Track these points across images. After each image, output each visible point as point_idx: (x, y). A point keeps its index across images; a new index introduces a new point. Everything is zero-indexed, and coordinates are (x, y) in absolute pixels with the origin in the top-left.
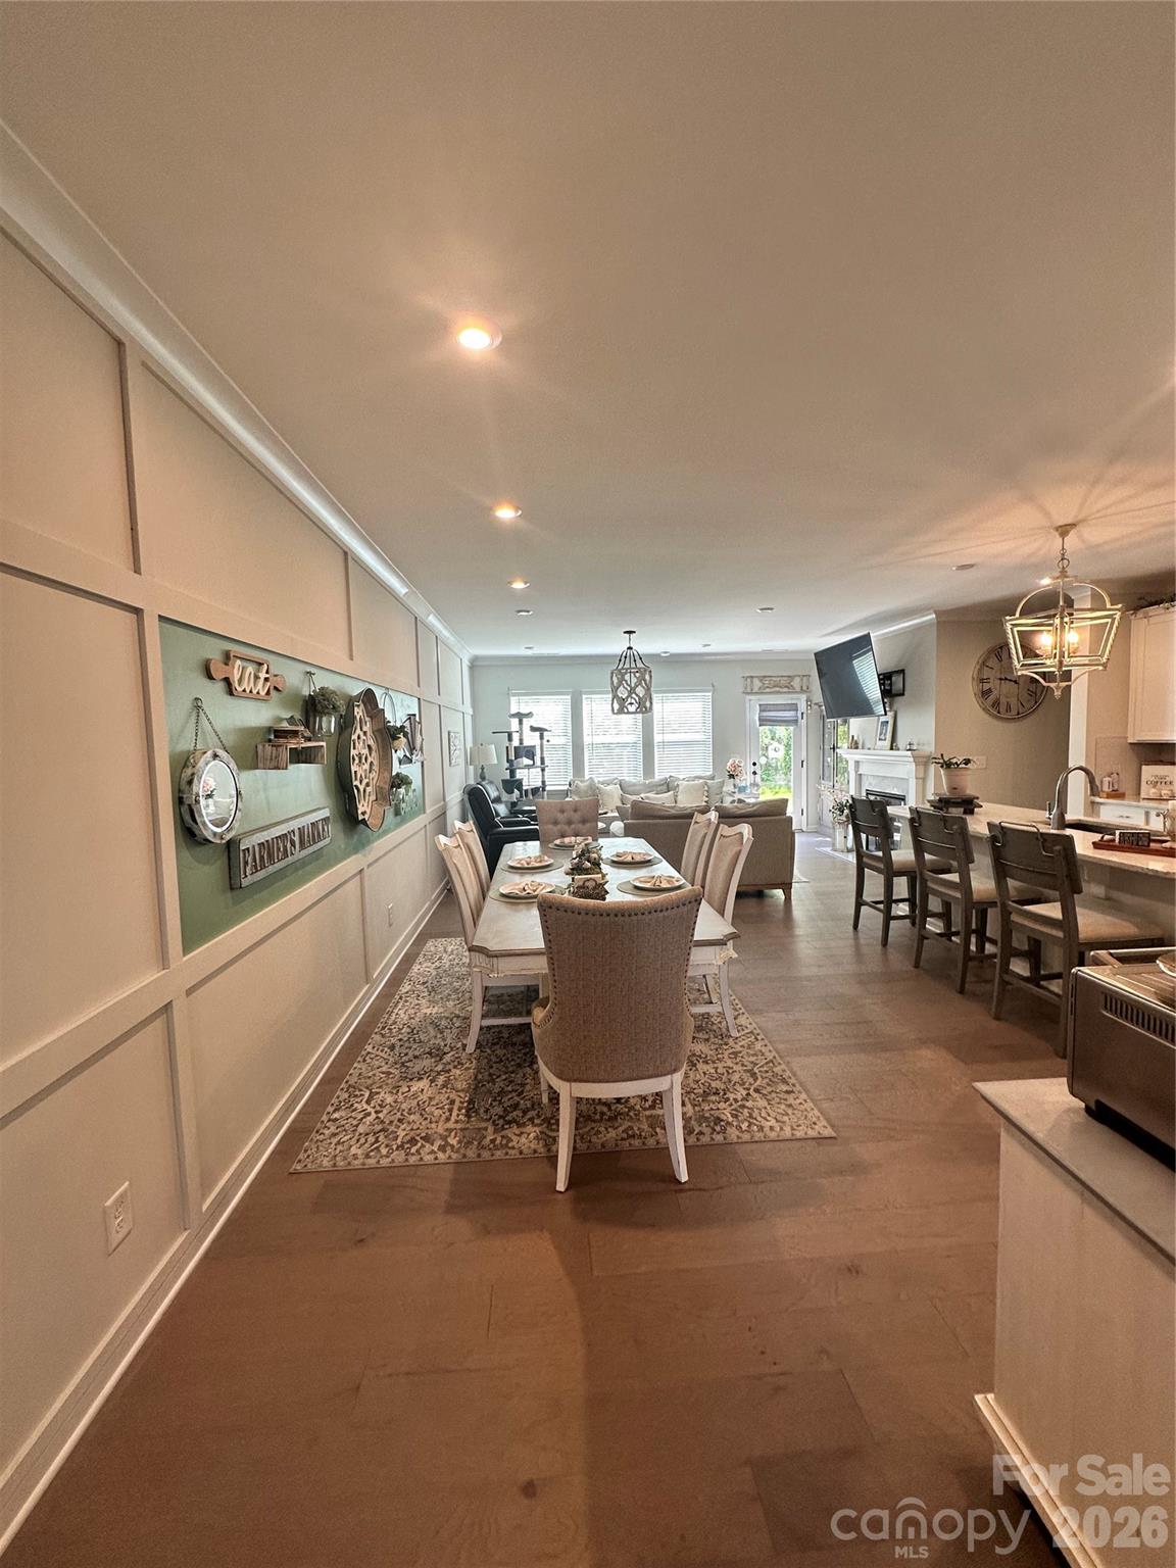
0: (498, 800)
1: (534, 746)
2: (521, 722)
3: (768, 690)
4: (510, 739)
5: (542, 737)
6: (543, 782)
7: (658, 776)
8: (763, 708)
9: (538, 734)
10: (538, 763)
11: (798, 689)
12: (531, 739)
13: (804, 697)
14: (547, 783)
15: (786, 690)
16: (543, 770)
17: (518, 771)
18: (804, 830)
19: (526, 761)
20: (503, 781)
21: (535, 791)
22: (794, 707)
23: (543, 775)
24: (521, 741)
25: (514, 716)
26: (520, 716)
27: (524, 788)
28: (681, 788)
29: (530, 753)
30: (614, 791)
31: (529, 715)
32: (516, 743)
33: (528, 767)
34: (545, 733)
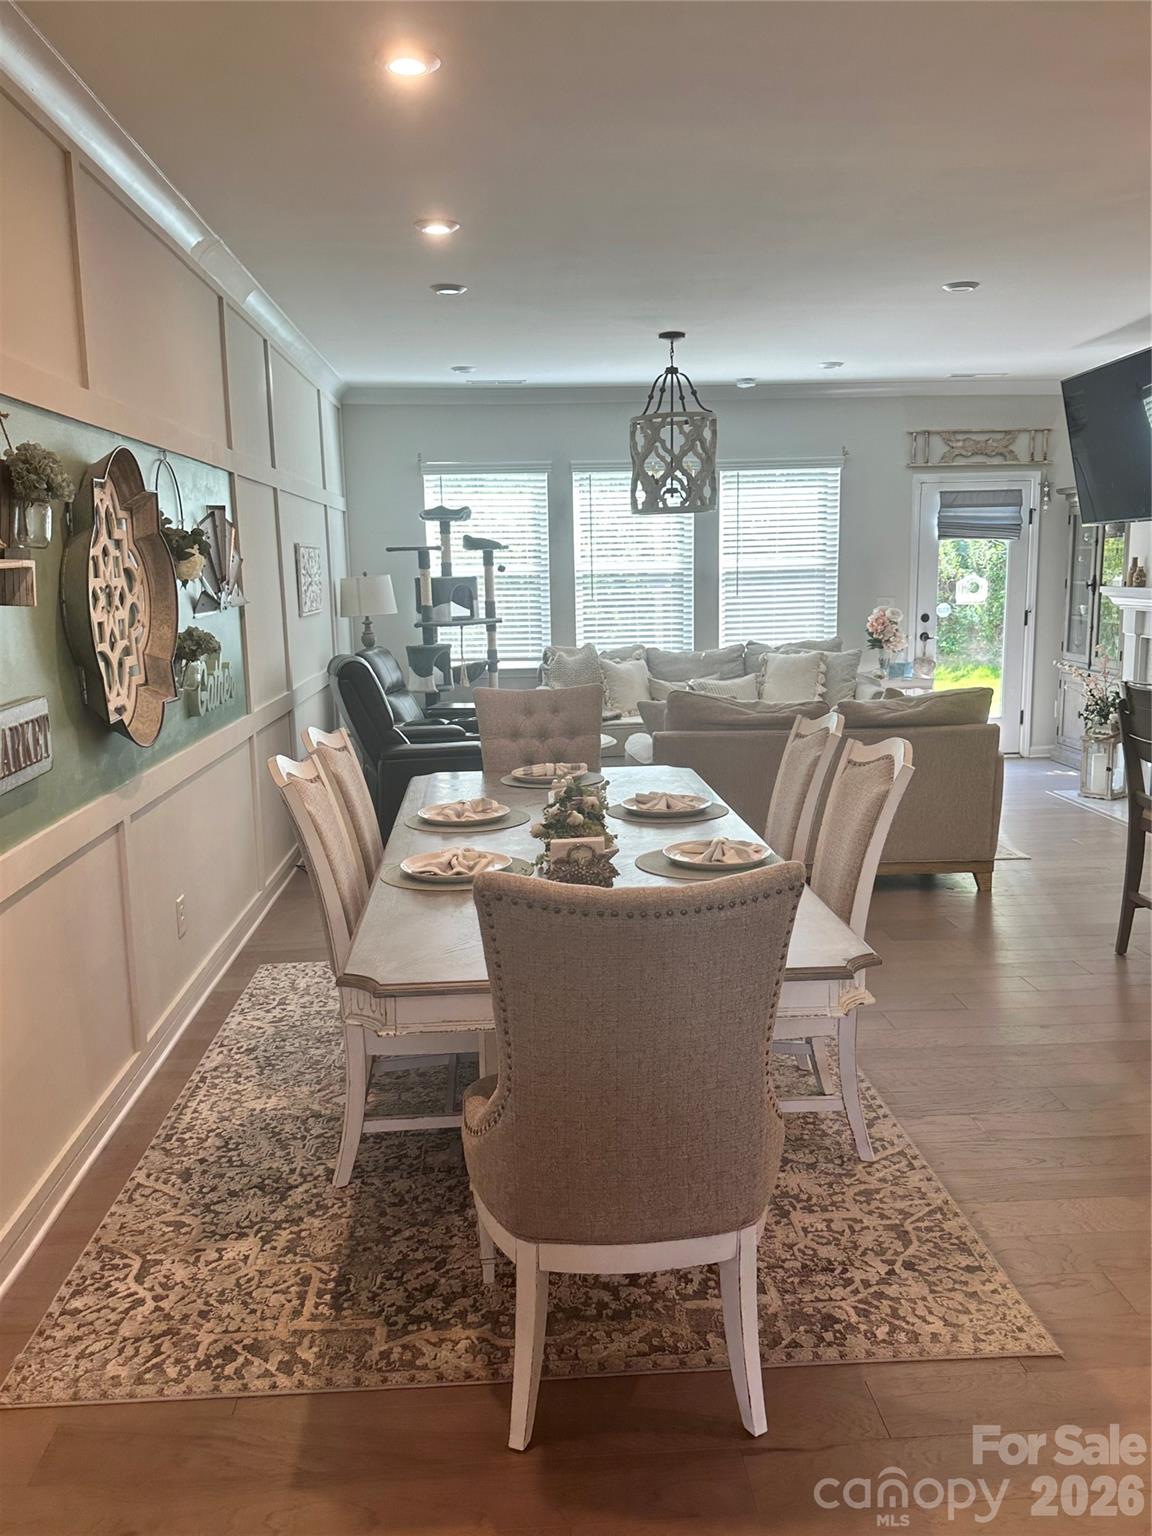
0: (399, 689)
1: (474, 579)
2: (445, 530)
3: (961, 462)
4: (424, 563)
5: (488, 561)
6: (492, 653)
7: (724, 643)
8: (949, 500)
9: (480, 553)
10: (482, 614)
11: (1024, 458)
12: (467, 565)
13: (1036, 477)
14: (499, 655)
15: (996, 461)
16: (491, 628)
17: (440, 630)
18: (1025, 754)
19: (457, 610)
20: (408, 648)
21: (475, 671)
22: (1014, 498)
23: (491, 640)
24: (446, 567)
25: (431, 515)
26: (445, 517)
27: (453, 664)
28: (771, 668)
29: (463, 592)
30: (634, 668)
31: (462, 514)
32: (435, 571)
33: (460, 622)
34: (496, 553)
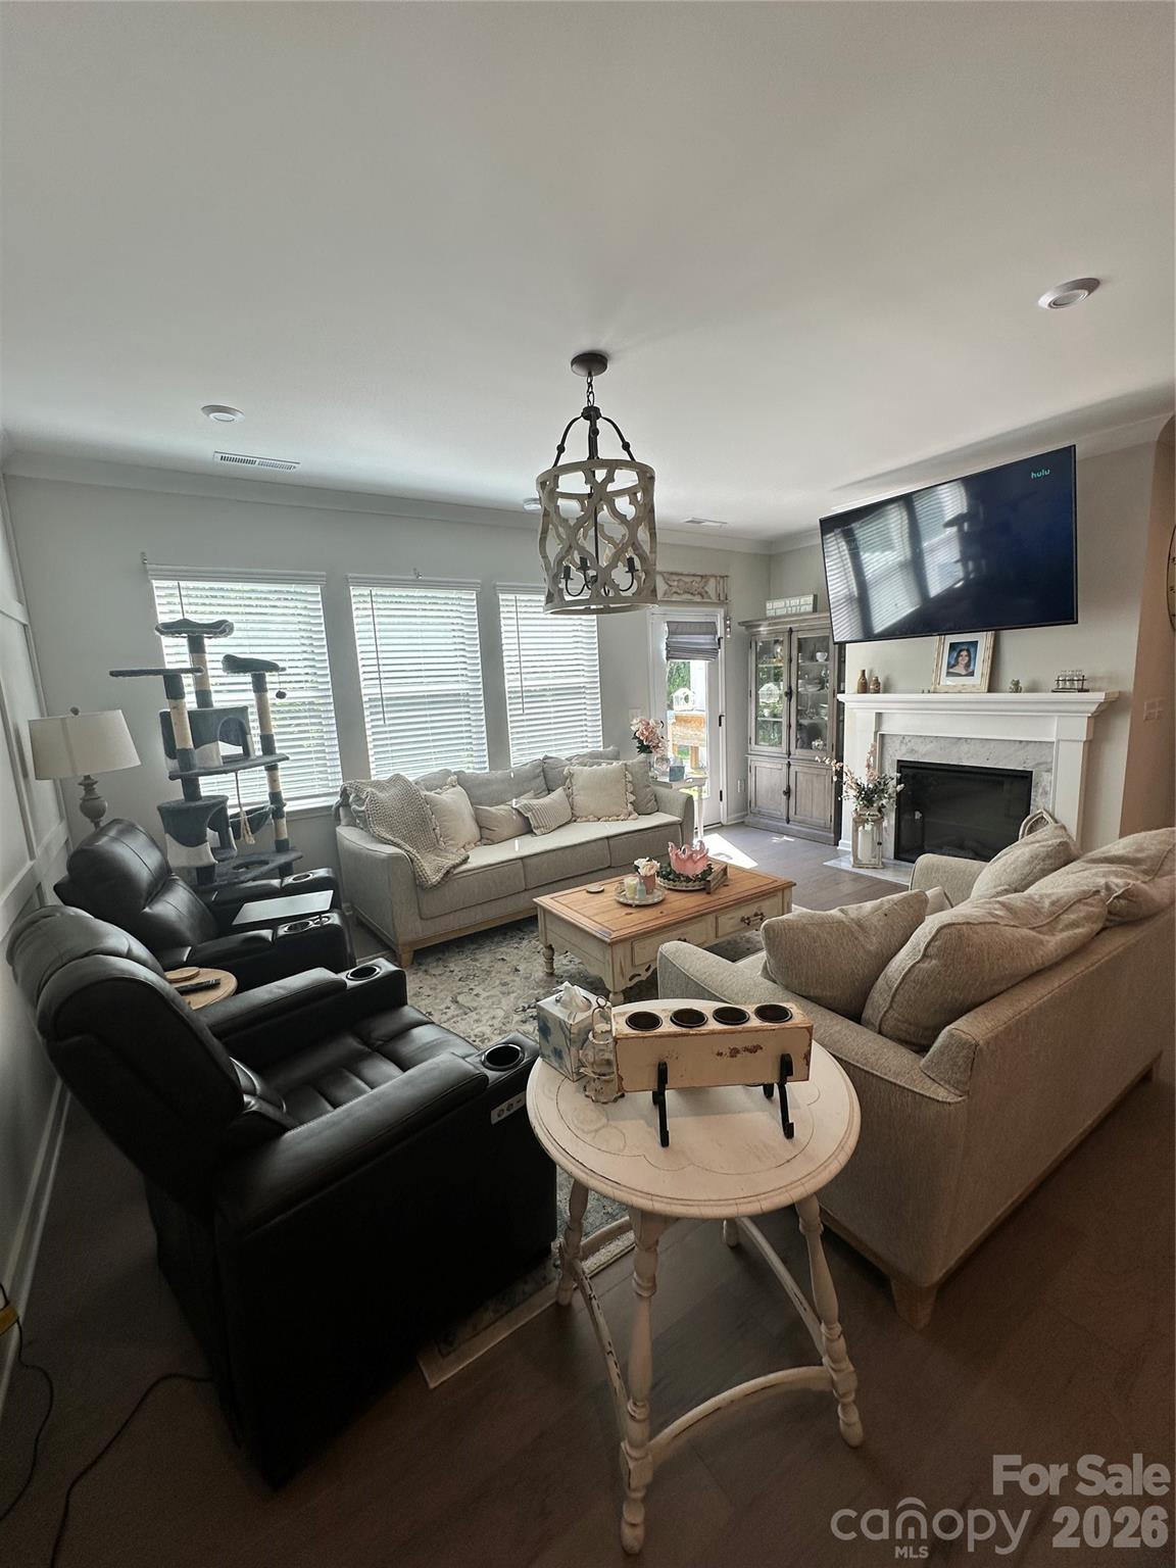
1: (244, 709)
2: (196, 647)
3: (675, 598)
4: (173, 689)
5: (259, 687)
6: (275, 797)
9: (248, 678)
10: (257, 749)
11: (714, 599)
15: (698, 599)
16: (272, 768)
18: (724, 823)
19: (227, 749)
20: (160, 809)
21: (257, 818)
22: (710, 628)
23: (273, 781)
24: (203, 696)
26: (195, 635)
27: (230, 812)
29: (233, 725)
31: (220, 628)
33: (231, 765)
